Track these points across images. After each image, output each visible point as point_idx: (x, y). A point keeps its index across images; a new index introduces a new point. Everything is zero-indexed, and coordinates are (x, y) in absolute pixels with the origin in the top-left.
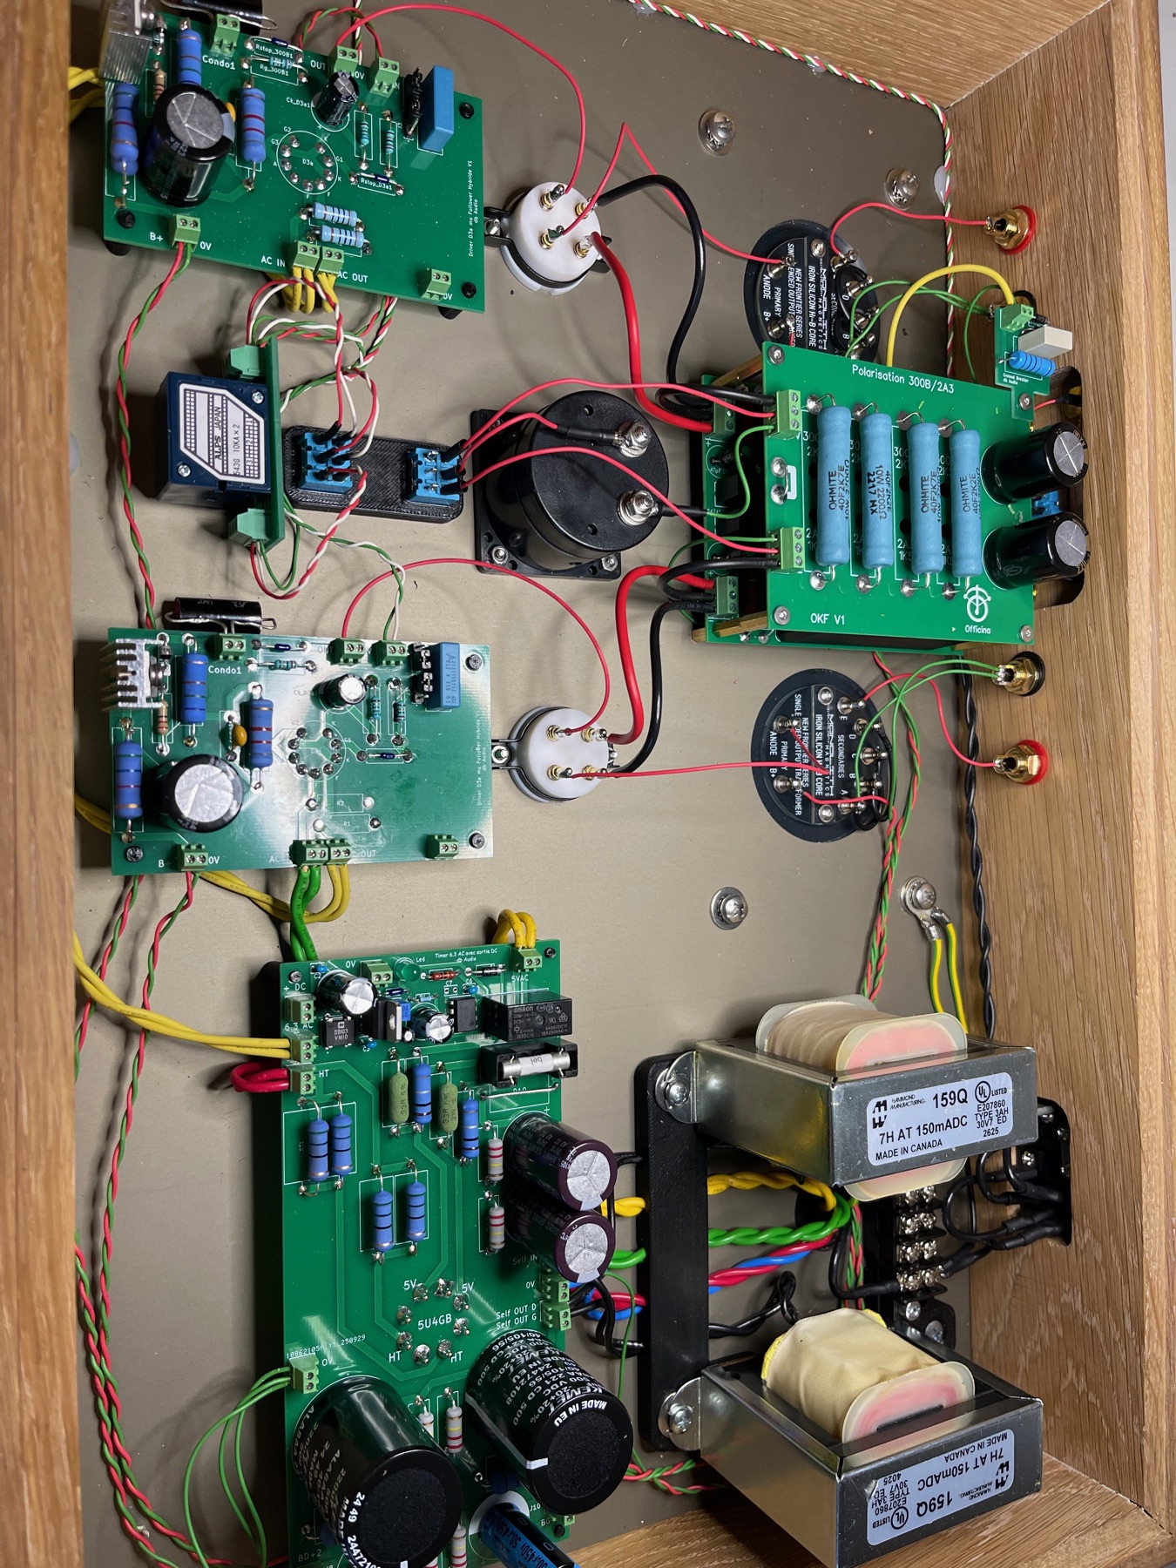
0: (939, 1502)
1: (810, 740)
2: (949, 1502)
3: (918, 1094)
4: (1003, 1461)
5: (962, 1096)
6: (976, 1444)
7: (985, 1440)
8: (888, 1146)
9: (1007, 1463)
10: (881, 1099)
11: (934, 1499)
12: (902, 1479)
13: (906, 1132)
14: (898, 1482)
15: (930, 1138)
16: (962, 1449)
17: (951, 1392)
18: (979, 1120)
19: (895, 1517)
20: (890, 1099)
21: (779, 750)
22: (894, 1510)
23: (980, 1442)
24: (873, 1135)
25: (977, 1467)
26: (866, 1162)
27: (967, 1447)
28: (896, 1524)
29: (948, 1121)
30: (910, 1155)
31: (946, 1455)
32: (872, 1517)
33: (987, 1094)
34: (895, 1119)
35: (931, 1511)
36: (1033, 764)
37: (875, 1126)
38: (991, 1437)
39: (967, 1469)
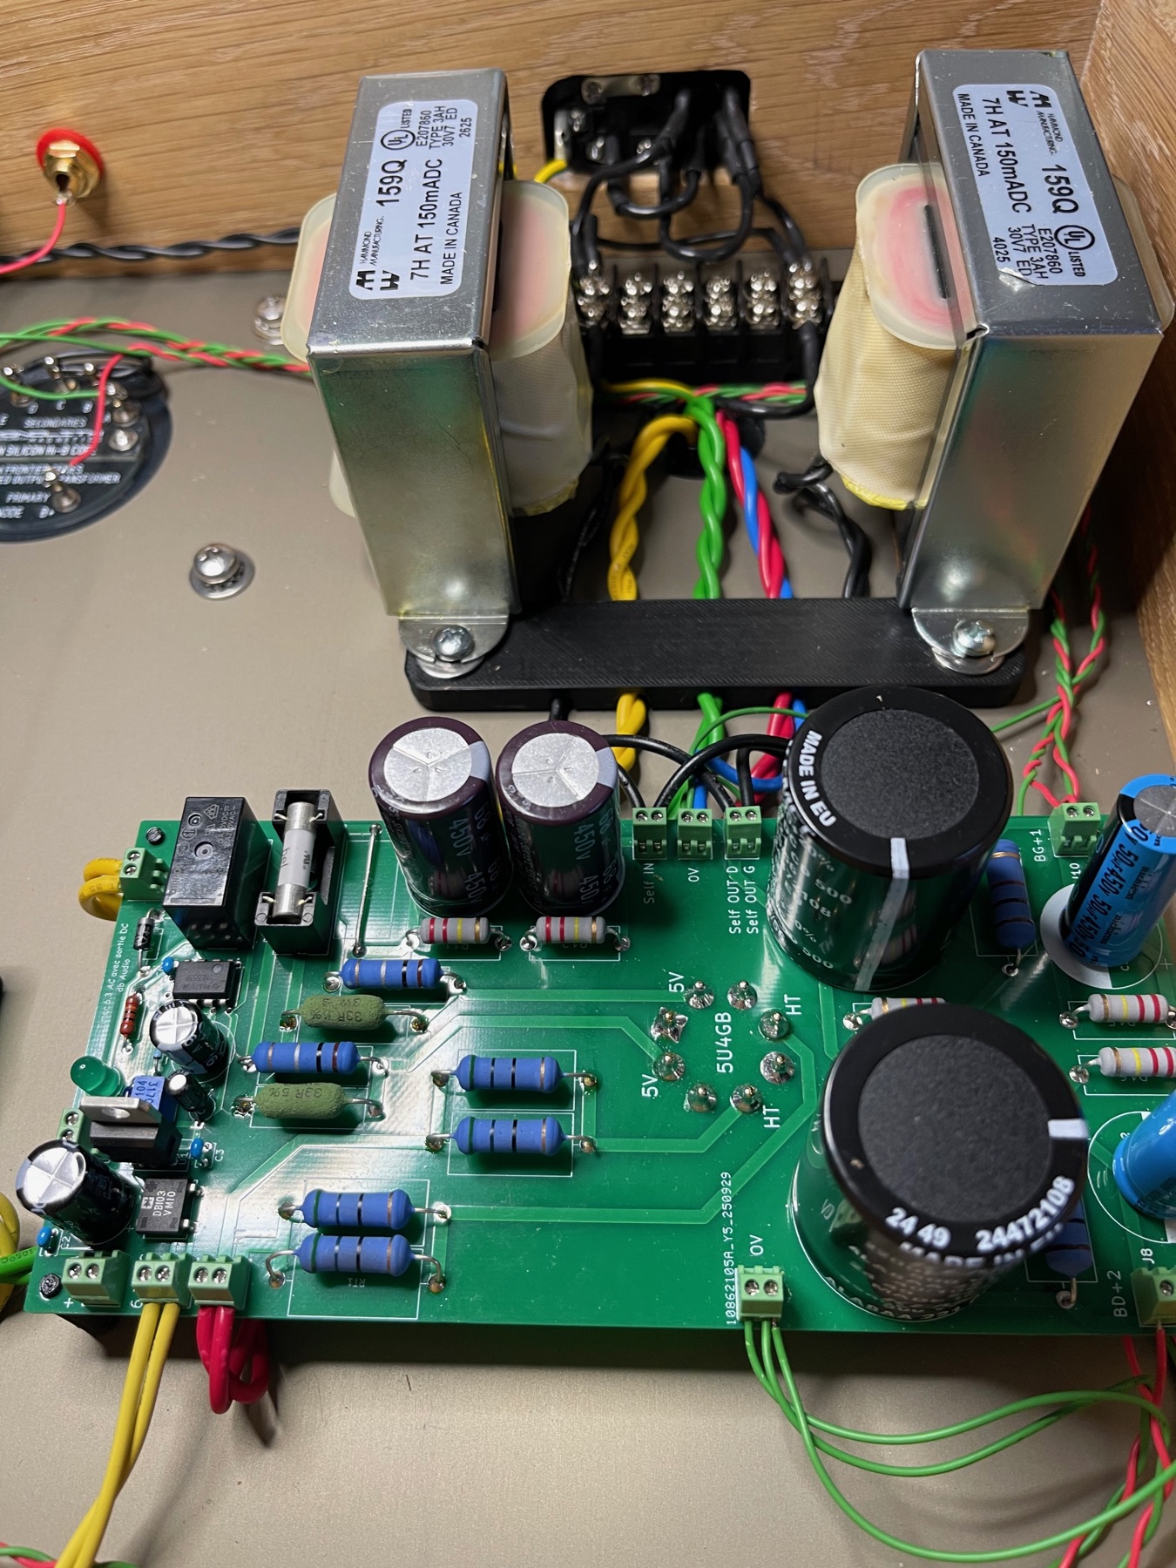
0: (1059, 182)
1: (18, 463)
2: (1060, 169)
3: (366, 225)
4: (1005, 98)
5: (395, 167)
6: (967, 134)
7: (964, 122)
8: (435, 268)
9: (1009, 92)
10: (355, 277)
11: (1051, 190)
12: (1005, 235)
13: (421, 243)
14: (1009, 241)
15: (443, 210)
16: (971, 152)
17: (908, 194)
18: (440, 144)
19: (1071, 244)
20: (358, 266)
21: (17, 504)
22: (1058, 246)
23: (965, 129)
24: (407, 289)
25: (1007, 132)
26: (451, 299)
27: (970, 146)
28: (1087, 241)
29: (425, 185)
30: (461, 238)
31: (977, 174)
32: (1067, 278)
33: (404, 134)
34: (395, 257)
35: (1071, 192)
36: (65, 152)
37: (394, 286)
38: (961, 114)
39: (1008, 145)
